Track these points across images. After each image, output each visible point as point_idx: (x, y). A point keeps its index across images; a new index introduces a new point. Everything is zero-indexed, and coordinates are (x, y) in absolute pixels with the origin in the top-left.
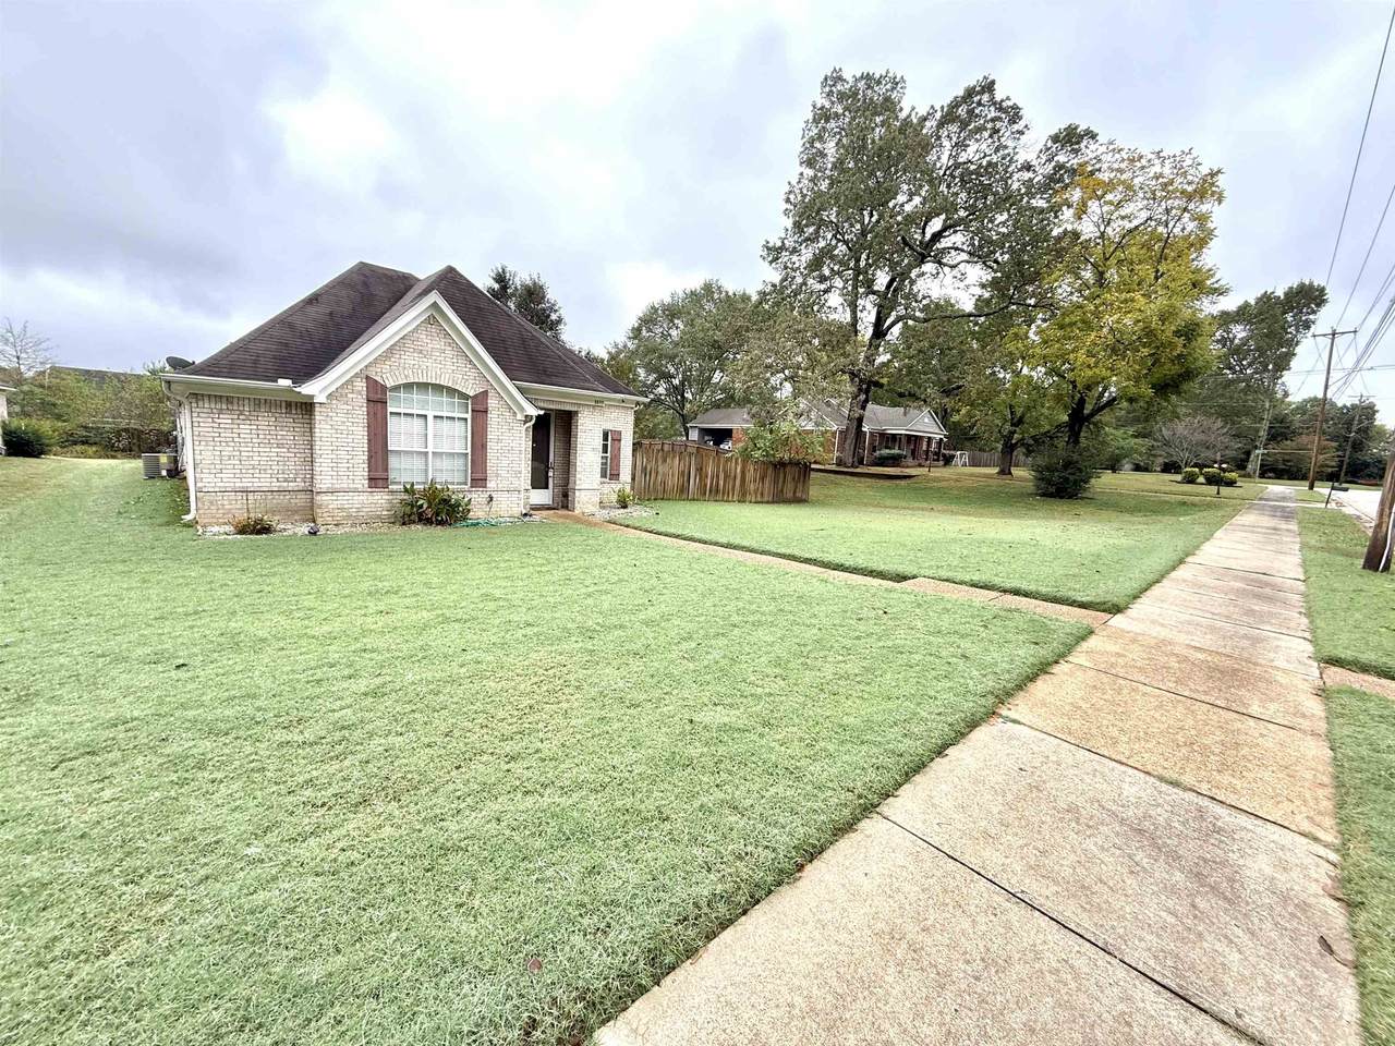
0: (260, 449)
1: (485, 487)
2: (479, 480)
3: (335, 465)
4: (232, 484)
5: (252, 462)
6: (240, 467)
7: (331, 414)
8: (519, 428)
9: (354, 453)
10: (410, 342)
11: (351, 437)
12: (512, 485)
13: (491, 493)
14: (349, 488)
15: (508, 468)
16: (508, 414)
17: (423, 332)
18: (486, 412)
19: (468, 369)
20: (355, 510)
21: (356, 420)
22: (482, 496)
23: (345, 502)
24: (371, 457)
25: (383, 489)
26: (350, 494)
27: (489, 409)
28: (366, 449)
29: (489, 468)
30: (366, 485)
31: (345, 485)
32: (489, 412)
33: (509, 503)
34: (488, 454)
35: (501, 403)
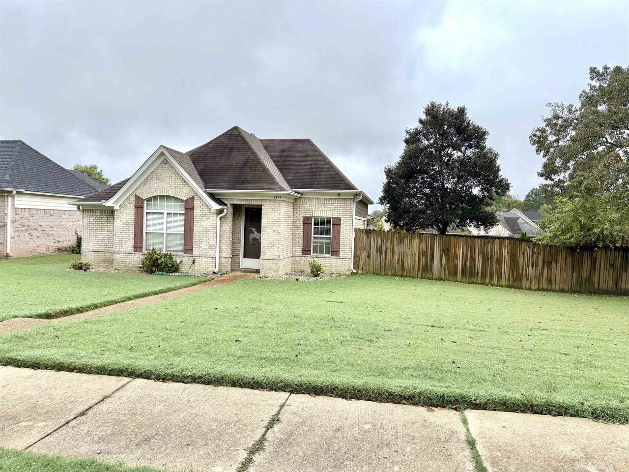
1: (191, 254)
2: (188, 250)
3: (121, 240)
4: (92, 248)
5: (99, 238)
6: (95, 240)
7: (120, 215)
8: (213, 218)
9: (129, 234)
10: (155, 175)
11: (128, 225)
12: (208, 254)
13: (195, 258)
14: (126, 251)
15: (206, 243)
16: (207, 209)
17: (161, 169)
18: (193, 209)
19: (183, 186)
20: (128, 263)
21: (130, 217)
22: (190, 259)
23: (124, 258)
24: (135, 236)
25: (139, 253)
26: (126, 254)
27: (195, 207)
28: (133, 232)
29: (194, 242)
30: (133, 250)
31: (124, 250)
32: (195, 209)
33: (206, 264)
34: (194, 234)
35: (202, 203)
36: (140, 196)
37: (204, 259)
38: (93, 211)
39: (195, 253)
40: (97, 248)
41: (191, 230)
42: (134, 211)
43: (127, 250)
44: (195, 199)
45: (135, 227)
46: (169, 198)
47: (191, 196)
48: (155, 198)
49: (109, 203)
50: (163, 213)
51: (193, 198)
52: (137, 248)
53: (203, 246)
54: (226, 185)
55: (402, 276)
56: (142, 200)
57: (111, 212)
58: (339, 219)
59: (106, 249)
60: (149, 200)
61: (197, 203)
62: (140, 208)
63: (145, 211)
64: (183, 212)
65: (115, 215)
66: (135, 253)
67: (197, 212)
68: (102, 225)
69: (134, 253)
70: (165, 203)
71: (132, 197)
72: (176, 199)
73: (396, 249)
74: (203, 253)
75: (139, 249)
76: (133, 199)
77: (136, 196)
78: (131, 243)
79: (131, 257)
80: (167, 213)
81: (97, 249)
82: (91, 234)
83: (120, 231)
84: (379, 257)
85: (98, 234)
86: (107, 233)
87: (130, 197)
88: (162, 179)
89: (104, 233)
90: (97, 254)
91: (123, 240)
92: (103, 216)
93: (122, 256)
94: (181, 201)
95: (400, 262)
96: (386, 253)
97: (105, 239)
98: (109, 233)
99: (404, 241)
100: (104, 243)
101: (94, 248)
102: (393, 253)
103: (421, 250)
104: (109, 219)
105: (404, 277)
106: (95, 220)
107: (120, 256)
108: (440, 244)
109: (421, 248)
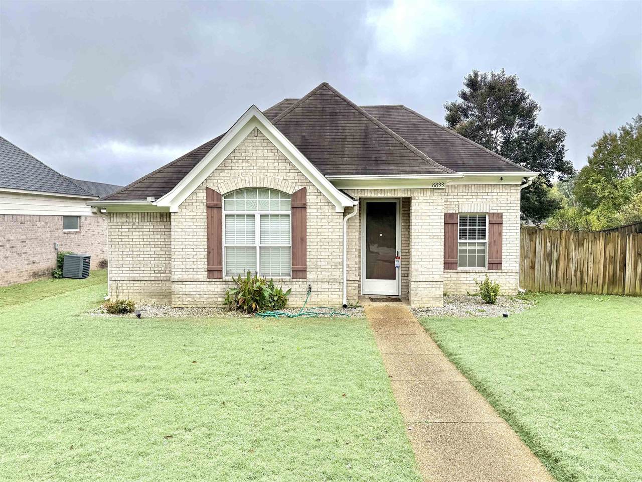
0: (145, 250)
1: (305, 278)
4: (128, 275)
7: (182, 220)
8: (338, 220)
9: (198, 250)
10: (238, 155)
11: (195, 237)
12: (332, 277)
13: (312, 284)
14: (193, 278)
15: (327, 260)
16: (327, 207)
17: (250, 144)
18: (304, 207)
19: (288, 171)
20: (198, 296)
21: (199, 224)
22: (303, 286)
23: (191, 290)
24: (209, 253)
25: (218, 280)
26: (195, 283)
27: (309, 204)
28: (206, 247)
29: (308, 260)
30: (206, 276)
31: (191, 276)
32: (308, 207)
33: (330, 293)
34: (308, 247)
35: (319, 197)
36: (214, 188)
37: (326, 286)
38: (127, 215)
39: (311, 276)
40: (138, 275)
41: (303, 240)
42: (205, 214)
43: (195, 276)
44: (308, 191)
45: (208, 239)
46: (264, 190)
47: (300, 188)
48: (239, 192)
49: (164, 202)
50: (254, 216)
51: (304, 190)
52: (214, 271)
53: (323, 264)
54: (351, 168)
55: (580, 293)
56: (219, 196)
57: (165, 216)
58: (500, 215)
59: (153, 276)
60: (229, 195)
61: (311, 198)
62: (215, 209)
63: (224, 213)
64: (289, 212)
65: (172, 220)
66: (211, 280)
67: (311, 212)
68: (145, 237)
69: (208, 280)
70: (257, 199)
71: (201, 191)
72: (275, 192)
73: (573, 255)
74: (324, 276)
75: (216, 274)
76: (202, 195)
77: (207, 189)
78: (203, 265)
79: (202, 286)
80: (261, 216)
81: (136, 276)
82: (124, 253)
83: (182, 247)
84: (547, 268)
85: (139, 253)
86: (155, 249)
87: (198, 191)
88: (251, 161)
89: (149, 249)
90: (137, 284)
91: (187, 260)
92: (145, 224)
93: (187, 286)
94: (285, 195)
95: (579, 273)
96: (558, 261)
97: (150, 259)
98: (159, 249)
99: (583, 244)
100: (150, 266)
101: (131, 275)
102: (568, 260)
103: (607, 255)
104: (156, 227)
105: (584, 294)
106: (132, 230)
107: (184, 286)
108: (634, 245)
109: (607, 252)
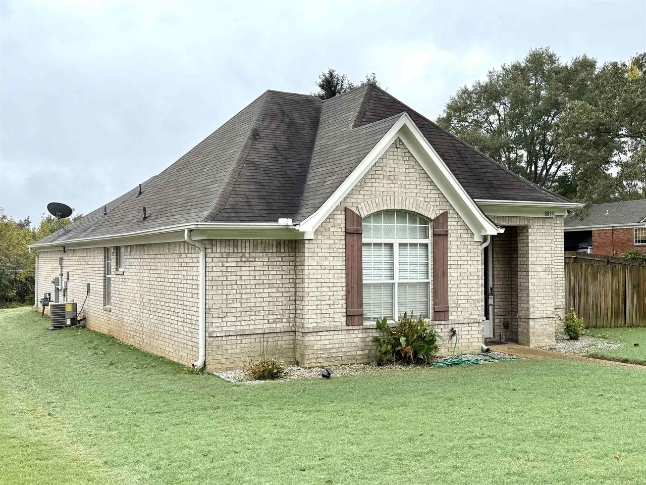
0: (257, 291)
1: (448, 320)
2: (441, 313)
3: (319, 303)
4: (234, 328)
5: (249, 305)
6: (241, 310)
7: (317, 250)
8: (477, 251)
9: (335, 289)
11: (333, 272)
14: (330, 327)
17: (391, 157)
18: (446, 235)
21: (337, 255)
22: (444, 330)
23: (327, 342)
25: (358, 327)
26: (331, 333)
32: (449, 236)
35: (459, 224)
36: (354, 209)
37: (466, 328)
43: (332, 324)
44: (449, 216)
45: (347, 274)
48: (377, 215)
50: (392, 245)
53: (463, 302)
56: (359, 219)
61: (451, 224)
62: (355, 236)
64: (429, 241)
65: (306, 250)
66: (350, 327)
67: (453, 240)
69: (347, 328)
70: (395, 224)
71: (339, 213)
74: (464, 316)
75: (356, 319)
76: (340, 217)
78: (340, 308)
79: (340, 337)
80: (400, 245)
81: (246, 328)
83: (317, 285)
87: (335, 213)
88: (392, 178)
93: (323, 338)
107: (318, 338)
108: (631, 277)
109: (614, 285)
